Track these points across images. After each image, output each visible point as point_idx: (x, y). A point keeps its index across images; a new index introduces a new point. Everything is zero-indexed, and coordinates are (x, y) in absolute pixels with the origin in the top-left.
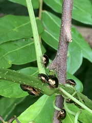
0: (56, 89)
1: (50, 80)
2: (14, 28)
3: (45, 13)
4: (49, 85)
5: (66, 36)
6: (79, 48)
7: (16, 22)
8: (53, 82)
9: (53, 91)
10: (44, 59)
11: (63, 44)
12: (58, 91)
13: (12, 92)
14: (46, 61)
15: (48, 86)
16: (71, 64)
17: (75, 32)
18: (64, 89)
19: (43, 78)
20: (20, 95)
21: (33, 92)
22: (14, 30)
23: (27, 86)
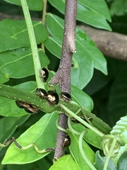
0: (56, 106)
1: (49, 96)
2: (12, 35)
3: (50, 16)
4: (49, 101)
5: (69, 46)
6: (89, 58)
7: (14, 28)
8: (52, 99)
9: (53, 108)
10: (43, 72)
11: (66, 55)
12: (59, 108)
13: (10, 111)
14: (45, 74)
15: (47, 103)
16: (80, 77)
17: (85, 39)
18: (66, 106)
19: (42, 94)
20: (19, 113)
21: (30, 109)
22: (12, 37)
23: (24, 103)
